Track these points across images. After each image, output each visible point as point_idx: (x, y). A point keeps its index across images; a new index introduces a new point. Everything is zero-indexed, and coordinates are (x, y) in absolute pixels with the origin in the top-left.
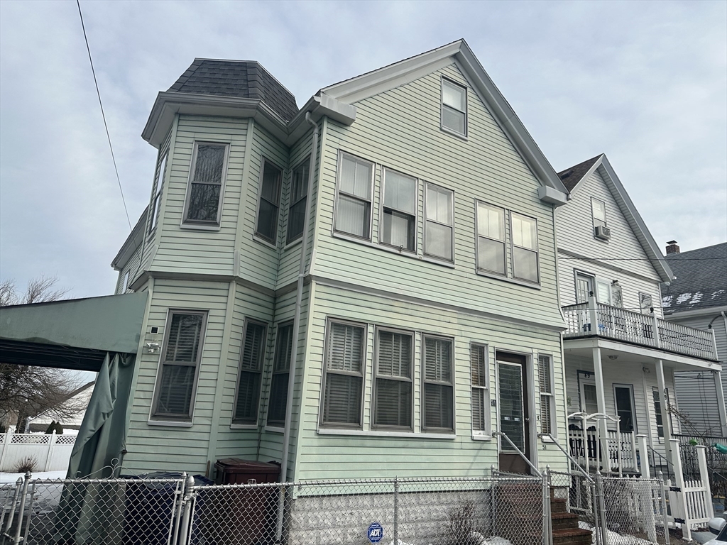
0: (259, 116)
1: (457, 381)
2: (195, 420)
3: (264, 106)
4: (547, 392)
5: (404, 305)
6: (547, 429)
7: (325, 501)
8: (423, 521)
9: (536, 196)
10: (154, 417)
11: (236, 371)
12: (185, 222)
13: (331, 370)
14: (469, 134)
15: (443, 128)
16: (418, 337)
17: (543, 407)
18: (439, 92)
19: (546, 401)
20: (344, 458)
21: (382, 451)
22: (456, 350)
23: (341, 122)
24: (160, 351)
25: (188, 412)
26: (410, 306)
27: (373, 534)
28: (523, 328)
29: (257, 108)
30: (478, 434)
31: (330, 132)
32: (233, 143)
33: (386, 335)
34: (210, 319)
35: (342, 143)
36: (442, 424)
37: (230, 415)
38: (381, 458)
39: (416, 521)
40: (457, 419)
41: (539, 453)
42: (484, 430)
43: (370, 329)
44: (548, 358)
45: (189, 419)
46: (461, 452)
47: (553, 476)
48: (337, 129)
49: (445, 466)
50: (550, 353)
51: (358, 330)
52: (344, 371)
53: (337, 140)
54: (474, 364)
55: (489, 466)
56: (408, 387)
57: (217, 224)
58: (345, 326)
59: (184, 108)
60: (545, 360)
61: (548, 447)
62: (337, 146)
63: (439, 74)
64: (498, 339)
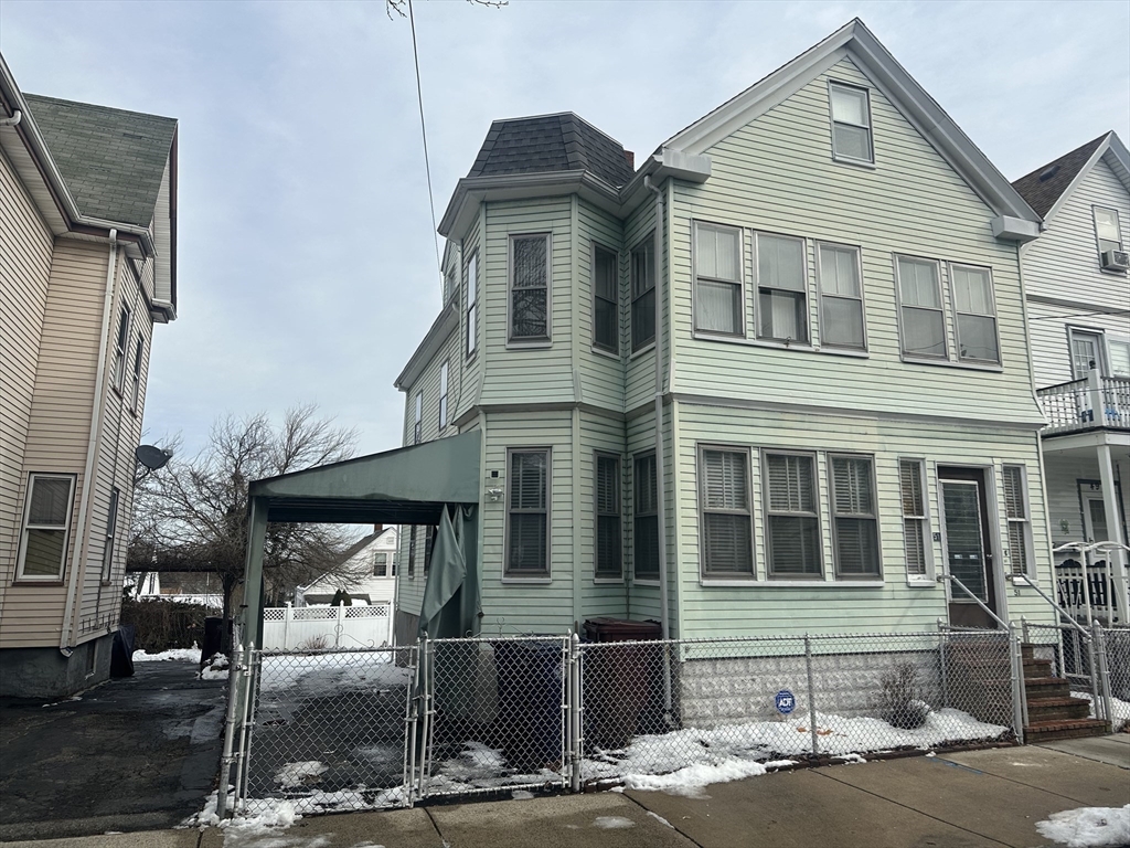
0: (584, 191)
1: (881, 511)
2: (554, 575)
3: (590, 177)
4: (1019, 517)
5: (799, 417)
6: (1021, 567)
7: (719, 665)
8: (845, 689)
9: (990, 233)
10: (507, 573)
11: (592, 516)
12: (511, 341)
13: (708, 509)
14: (876, 158)
15: (837, 158)
16: (821, 457)
17: (1012, 538)
18: (827, 106)
19: (1018, 530)
20: (738, 614)
21: (784, 605)
22: (878, 471)
23: (691, 181)
24: (504, 498)
25: (544, 566)
26: (807, 418)
27: (782, 703)
28: (977, 431)
29: (582, 181)
30: (914, 579)
31: (678, 197)
32: (556, 231)
33: (775, 458)
34: (555, 457)
35: (695, 209)
36: (864, 568)
37: (592, 567)
38: (784, 614)
39: (837, 689)
40: (885, 561)
41: (1009, 601)
42: (924, 573)
43: (755, 453)
44: (1019, 469)
45: (547, 574)
46: (893, 603)
47: (1031, 631)
48: (688, 191)
49: (871, 621)
50: (1022, 462)
51: (739, 456)
52: (725, 509)
53: (688, 207)
54: (905, 486)
55: (934, 620)
56: (812, 525)
57: (548, 339)
58: (720, 453)
59: (491, 195)
60: (1013, 473)
61: (1022, 592)
62: (688, 215)
63: (825, 78)
64: (939, 450)
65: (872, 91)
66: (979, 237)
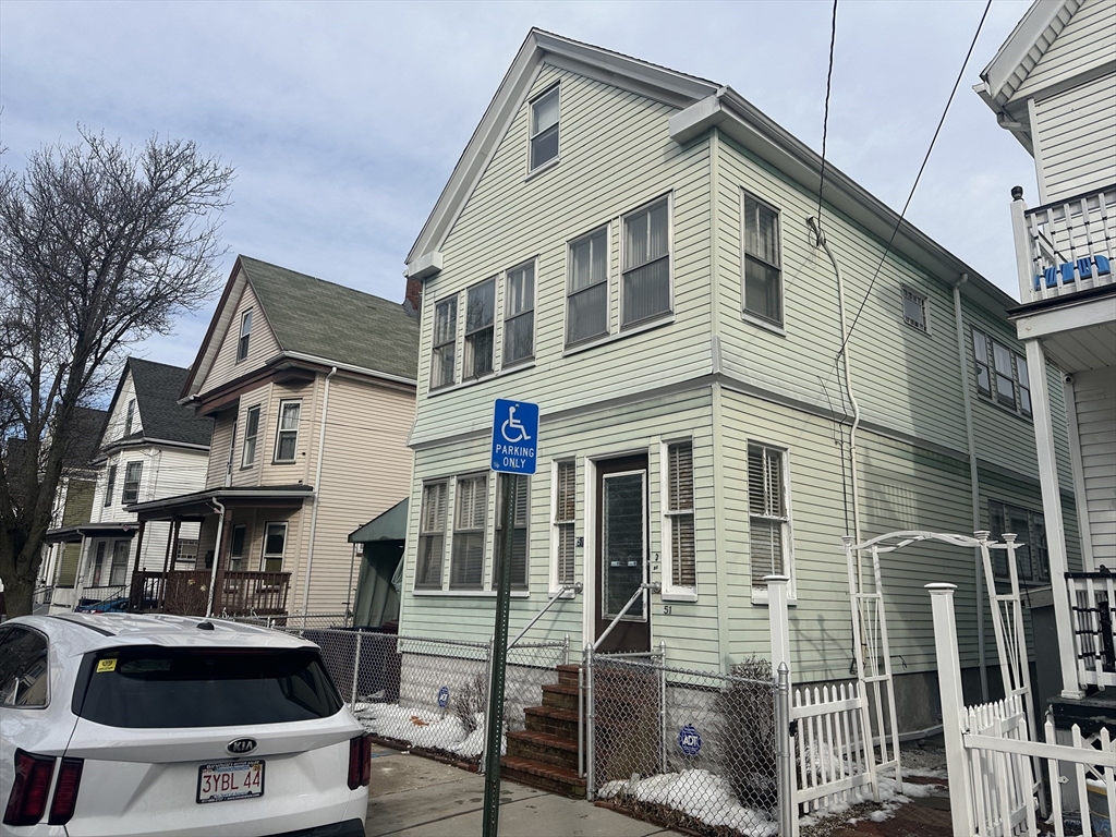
7: (419, 659)
15: (529, 176)
16: (492, 475)
20: (431, 618)
22: (534, 478)
23: (434, 274)
26: (487, 441)
27: (442, 698)
31: (428, 290)
40: (532, 571)
41: (656, 621)
48: (433, 282)
50: (689, 433)
53: (432, 295)
61: (675, 609)
62: (432, 301)
63: (527, 103)
64: (592, 443)
65: (563, 79)
66: (662, 159)
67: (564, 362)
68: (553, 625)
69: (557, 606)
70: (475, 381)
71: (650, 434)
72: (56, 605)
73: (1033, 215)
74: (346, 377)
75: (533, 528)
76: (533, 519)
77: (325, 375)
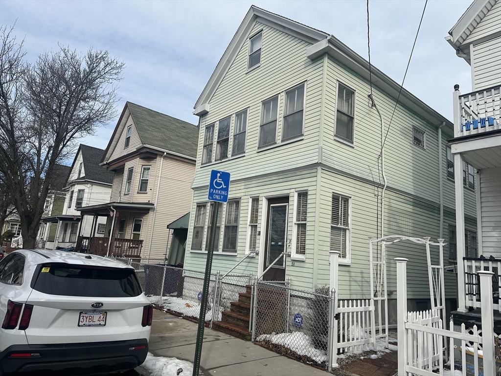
7: (191, 279)
15: (247, 72)
20: (197, 262)
22: (242, 205)
28: (285, 176)
31: (203, 120)
35: (206, 122)
41: (288, 268)
44: (306, 193)
48: (205, 117)
50: (306, 188)
52: (200, 226)
61: (296, 264)
62: (204, 125)
63: (248, 39)
64: (267, 191)
65: (264, 29)
66: (303, 66)
67: (257, 155)
68: (246, 268)
69: (248, 260)
70: (220, 161)
71: (290, 188)
72: (47, 249)
73: (462, 98)
74: (170, 157)
75: (240, 226)
76: (241, 222)
77: (161, 156)
